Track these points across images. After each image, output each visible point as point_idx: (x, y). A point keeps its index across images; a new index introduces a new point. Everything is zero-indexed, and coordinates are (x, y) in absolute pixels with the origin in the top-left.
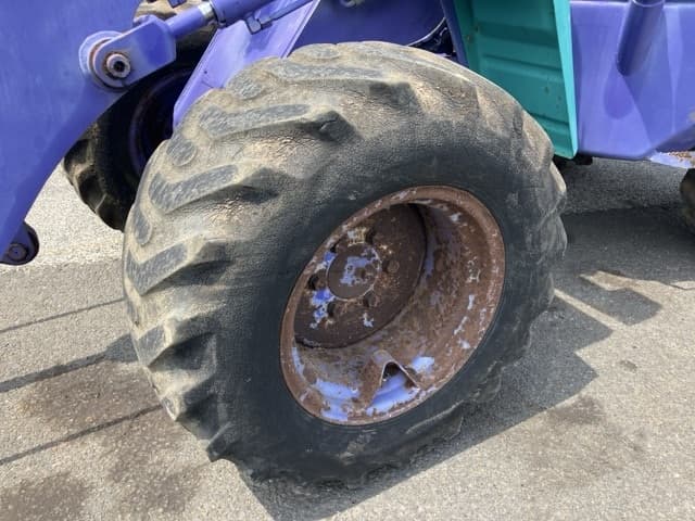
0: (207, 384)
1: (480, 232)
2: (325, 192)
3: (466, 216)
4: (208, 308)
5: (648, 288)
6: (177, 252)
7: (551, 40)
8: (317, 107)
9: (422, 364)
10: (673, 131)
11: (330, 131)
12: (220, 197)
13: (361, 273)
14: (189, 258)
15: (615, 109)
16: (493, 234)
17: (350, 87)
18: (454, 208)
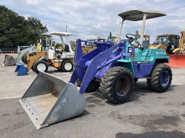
0: (111, 88)
1: (128, 80)
2: (119, 75)
3: (127, 79)
4: (112, 82)
5: (145, 94)
6: (110, 79)
7: (131, 67)
8: (118, 70)
9: (124, 93)
10: (144, 75)
11: (119, 71)
12: (113, 75)
13: (118, 85)
14: (111, 79)
15: (138, 73)
16: (129, 81)
17: (120, 69)
18: (126, 78)
